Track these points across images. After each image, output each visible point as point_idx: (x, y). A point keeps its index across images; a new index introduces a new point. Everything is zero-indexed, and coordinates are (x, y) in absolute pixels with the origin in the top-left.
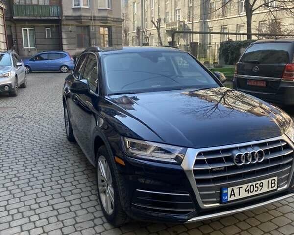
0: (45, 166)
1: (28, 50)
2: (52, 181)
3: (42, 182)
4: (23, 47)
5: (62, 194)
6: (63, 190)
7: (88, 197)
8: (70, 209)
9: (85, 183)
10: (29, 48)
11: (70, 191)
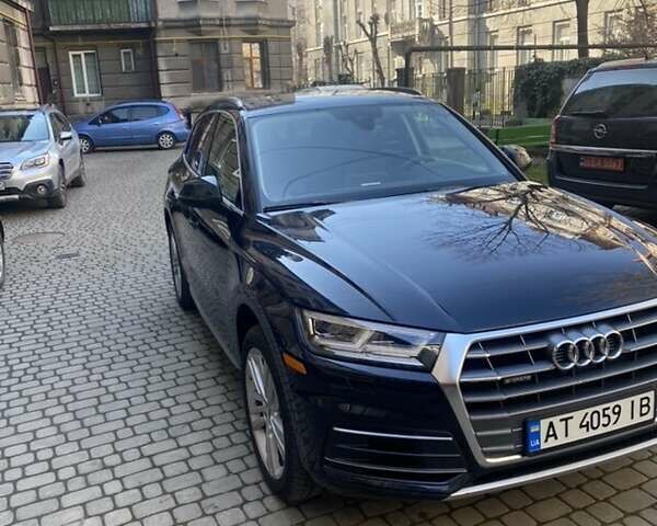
0: (131, 368)
1: (84, 100)
2: (147, 401)
3: (126, 404)
4: (73, 95)
5: (170, 431)
6: (173, 421)
7: (228, 436)
8: (188, 466)
9: (220, 405)
10: (87, 95)
11: (189, 424)
